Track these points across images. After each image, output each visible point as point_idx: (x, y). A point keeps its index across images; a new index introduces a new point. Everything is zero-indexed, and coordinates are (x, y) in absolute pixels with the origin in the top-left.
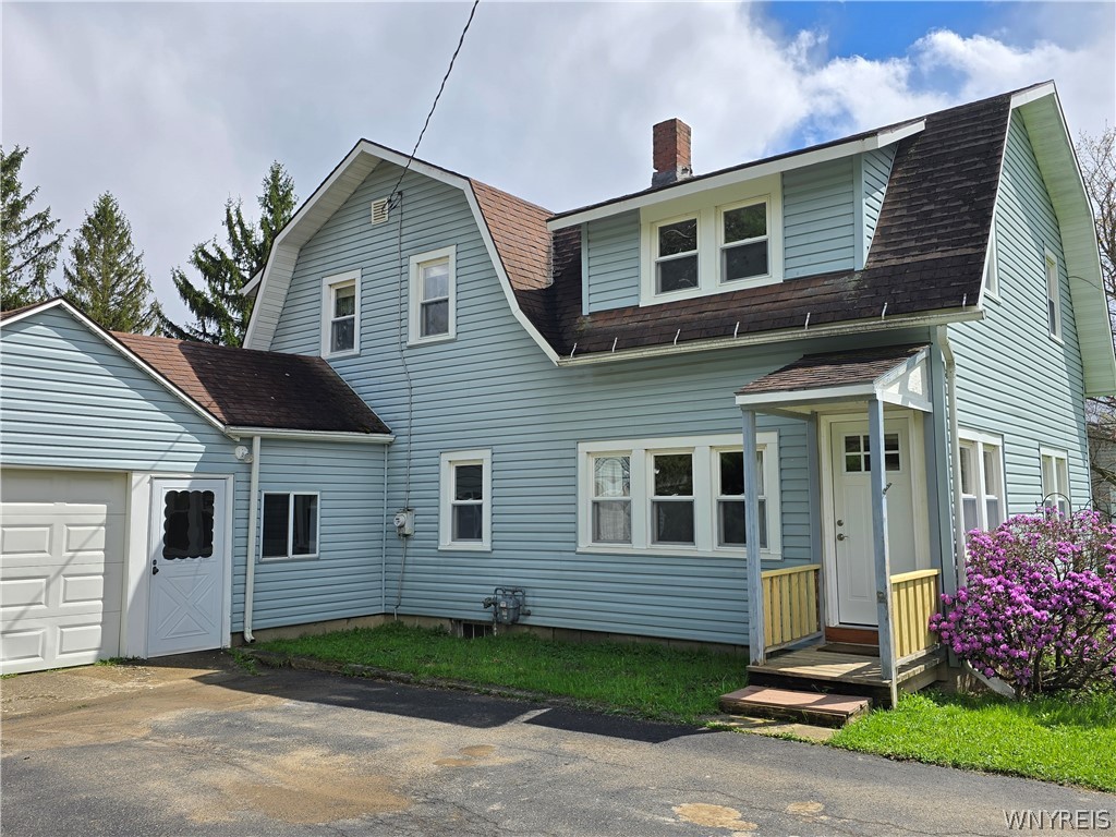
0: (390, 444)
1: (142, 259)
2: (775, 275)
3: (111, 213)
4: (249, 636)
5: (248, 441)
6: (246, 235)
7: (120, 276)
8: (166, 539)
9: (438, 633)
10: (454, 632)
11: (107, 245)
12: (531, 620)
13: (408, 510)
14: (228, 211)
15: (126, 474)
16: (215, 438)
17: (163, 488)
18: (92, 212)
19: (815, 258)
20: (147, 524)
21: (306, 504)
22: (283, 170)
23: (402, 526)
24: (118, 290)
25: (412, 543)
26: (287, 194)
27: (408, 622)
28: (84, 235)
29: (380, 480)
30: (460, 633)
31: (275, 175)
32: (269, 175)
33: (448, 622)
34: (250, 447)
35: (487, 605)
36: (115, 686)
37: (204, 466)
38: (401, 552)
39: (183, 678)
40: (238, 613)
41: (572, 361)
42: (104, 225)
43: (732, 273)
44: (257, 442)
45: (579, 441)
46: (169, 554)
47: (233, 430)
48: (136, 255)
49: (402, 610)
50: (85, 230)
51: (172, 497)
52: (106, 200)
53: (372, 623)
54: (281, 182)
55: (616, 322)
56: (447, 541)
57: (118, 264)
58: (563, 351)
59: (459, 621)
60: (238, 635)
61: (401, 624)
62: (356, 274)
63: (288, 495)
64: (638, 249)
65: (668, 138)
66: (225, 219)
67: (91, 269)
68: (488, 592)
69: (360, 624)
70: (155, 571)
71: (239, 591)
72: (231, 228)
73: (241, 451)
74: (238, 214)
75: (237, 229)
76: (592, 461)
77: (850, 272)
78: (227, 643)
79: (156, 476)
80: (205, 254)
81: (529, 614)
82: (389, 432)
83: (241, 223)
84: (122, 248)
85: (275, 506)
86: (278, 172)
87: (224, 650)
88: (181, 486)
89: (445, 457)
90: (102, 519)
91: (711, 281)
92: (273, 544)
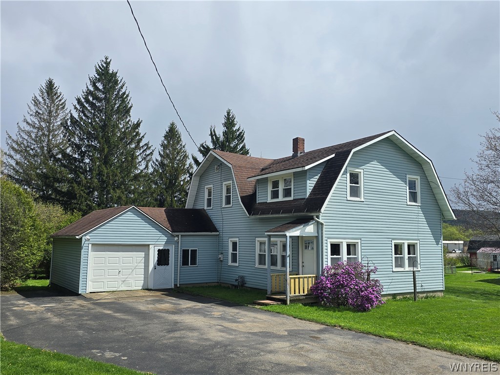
0: (218, 235)
1: (186, 146)
2: (292, 197)
3: (174, 129)
4: (178, 286)
5: (178, 236)
6: (217, 139)
7: (178, 153)
8: (158, 261)
9: (229, 288)
10: (232, 288)
11: (173, 142)
12: (246, 285)
13: (221, 254)
14: (211, 130)
15: (149, 245)
16: (169, 236)
17: (157, 248)
18: (167, 130)
19: (299, 194)
20: (153, 257)
21: (194, 252)
22: (231, 112)
23: (220, 258)
24: (177, 158)
25: (223, 263)
26: (233, 121)
27: (222, 285)
28: (165, 138)
29: (215, 245)
31: (228, 113)
32: (226, 114)
33: (230, 285)
34: (178, 238)
35: (236, 281)
36: (144, 294)
37: (166, 243)
38: (221, 265)
39: (159, 293)
40: (175, 280)
41: (251, 217)
42: (172, 135)
44: (180, 236)
45: (256, 237)
46: (158, 264)
47: (174, 234)
48: (183, 144)
49: (221, 281)
50: (165, 137)
51: (159, 250)
52: (173, 124)
53: (214, 284)
54: (231, 116)
55: (262, 206)
56: (230, 263)
57: (177, 149)
58: (250, 214)
59: (233, 285)
60: (175, 285)
61: (221, 285)
62: (212, 186)
63: (189, 250)
64: (267, 187)
66: (210, 133)
67: (168, 151)
68: (236, 277)
69: (210, 285)
70: (155, 268)
71: (176, 274)
72: (212, 137)
73: (176, 239)
74: (214, 130)
75: (214, 137)
76: (259, 243)
77: (304, 199)
78: (173, 287)
79: (155, 246)
80: (203, 147)
81: (246, 283)
82: (218, 231)
83: (215, 135)
84: (178, 142)
85: (185, 253)
86: (229, 113)
87: (172, 289)
88: (161, 248)
89: (230, 240)
90: (144, 256)
92: (185, 263)
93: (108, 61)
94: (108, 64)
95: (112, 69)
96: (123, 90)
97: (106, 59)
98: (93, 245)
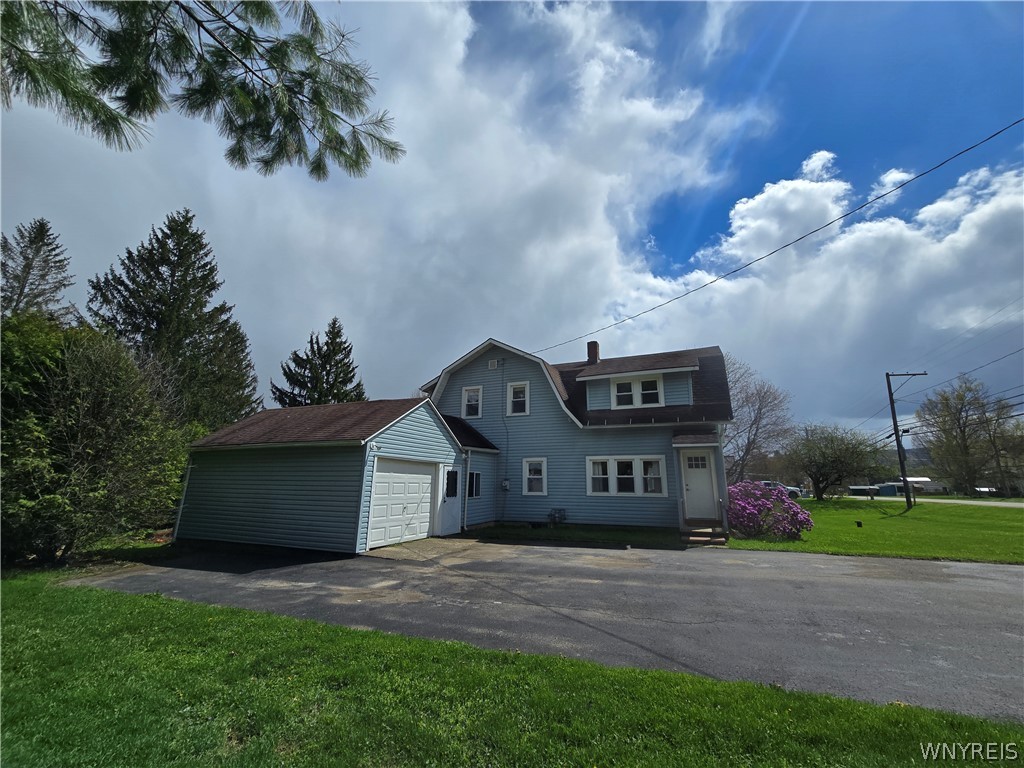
0: (498, 454)
2: (662, 403)
4: (465, 528)
5: (467, 452)
8: (447, 489)
12: (566, 521)
13: (506, 480)
14: (312, 337)
15: (438, 464)
16: (459, 450)
17: (447, 470)
19: (675, 400)
20: (442, 484)
21: (478, 477)
23: (506, 486)
25: (509, 493)
29: (496, 467)
30: (530, 526)
34: (468, 455)
37: (455, 461)
40: (462, 519)
41: (588, 427)
43: (645, 401)
45: (587, 455)
46: (447, 495)
47: (464, 448)
49: (505, 519)
51: (448, 473)
53: (492, 524)
55: (603, 415)
56: (526, 492)
58: (584, 423)
60: (462, 528)
62: (480, 387)
63: (474, 473)
64: (609, 390)
65: (593, 347)
68: (549, 511)
70: (444, 501)
71: (463, 510)
73: (465, 456)
74: (317, 338)
75: (315, 346)
76: (592, 463)
77: (689, 406)
78: (459, 531)
79: (445, 465)
81: (565, 519)
82: (497, 449)
83: (317, 343)
88: (450, 469)
89: (524, 460)
90: (431, 481)
91: (638, 403)
92: (471, 492)
93: (190, 215)
94: (188, 220)
95: (194, 228)
96: (207, 259)
97: (187, 212)
98: (381, 459)
